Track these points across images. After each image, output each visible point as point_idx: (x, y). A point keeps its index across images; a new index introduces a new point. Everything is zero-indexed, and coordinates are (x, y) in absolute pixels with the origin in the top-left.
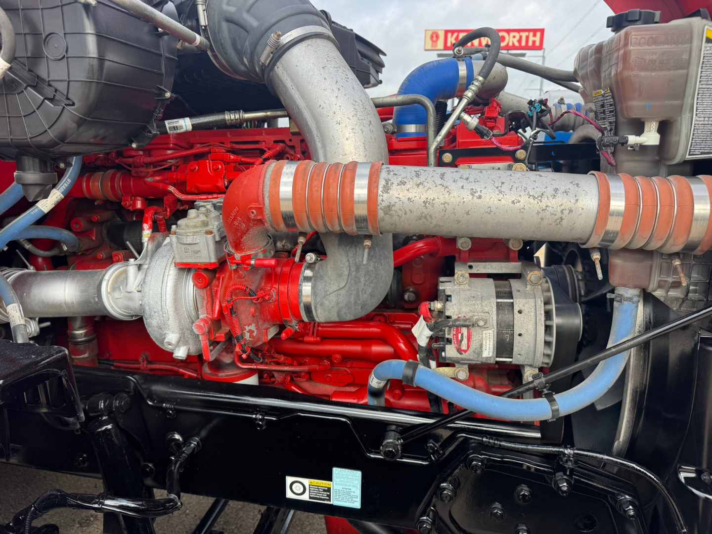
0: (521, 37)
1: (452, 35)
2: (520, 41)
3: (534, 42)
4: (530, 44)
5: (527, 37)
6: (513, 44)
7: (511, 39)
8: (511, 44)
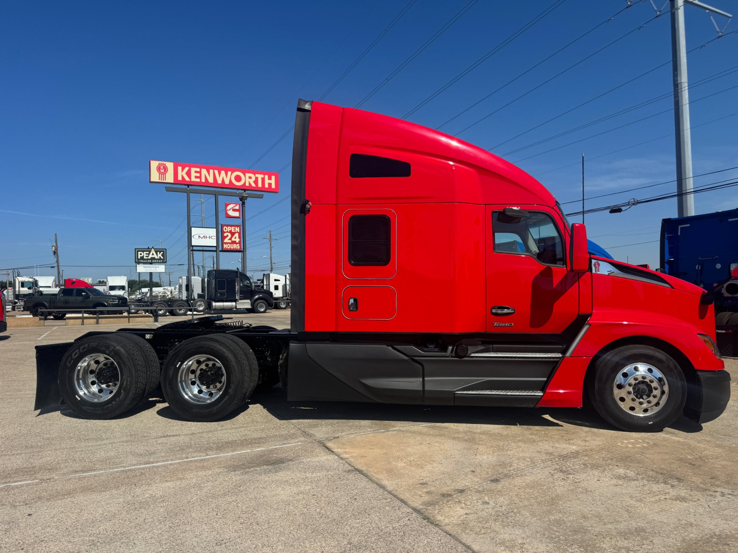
0: (257, 178)
1: (183, 170)
2: (256, 182)
3: (270, 184)
4: (267, 186)
5: (263, 180)
6: (250, 183)
7: (248, 180)
8: (247, 184)
